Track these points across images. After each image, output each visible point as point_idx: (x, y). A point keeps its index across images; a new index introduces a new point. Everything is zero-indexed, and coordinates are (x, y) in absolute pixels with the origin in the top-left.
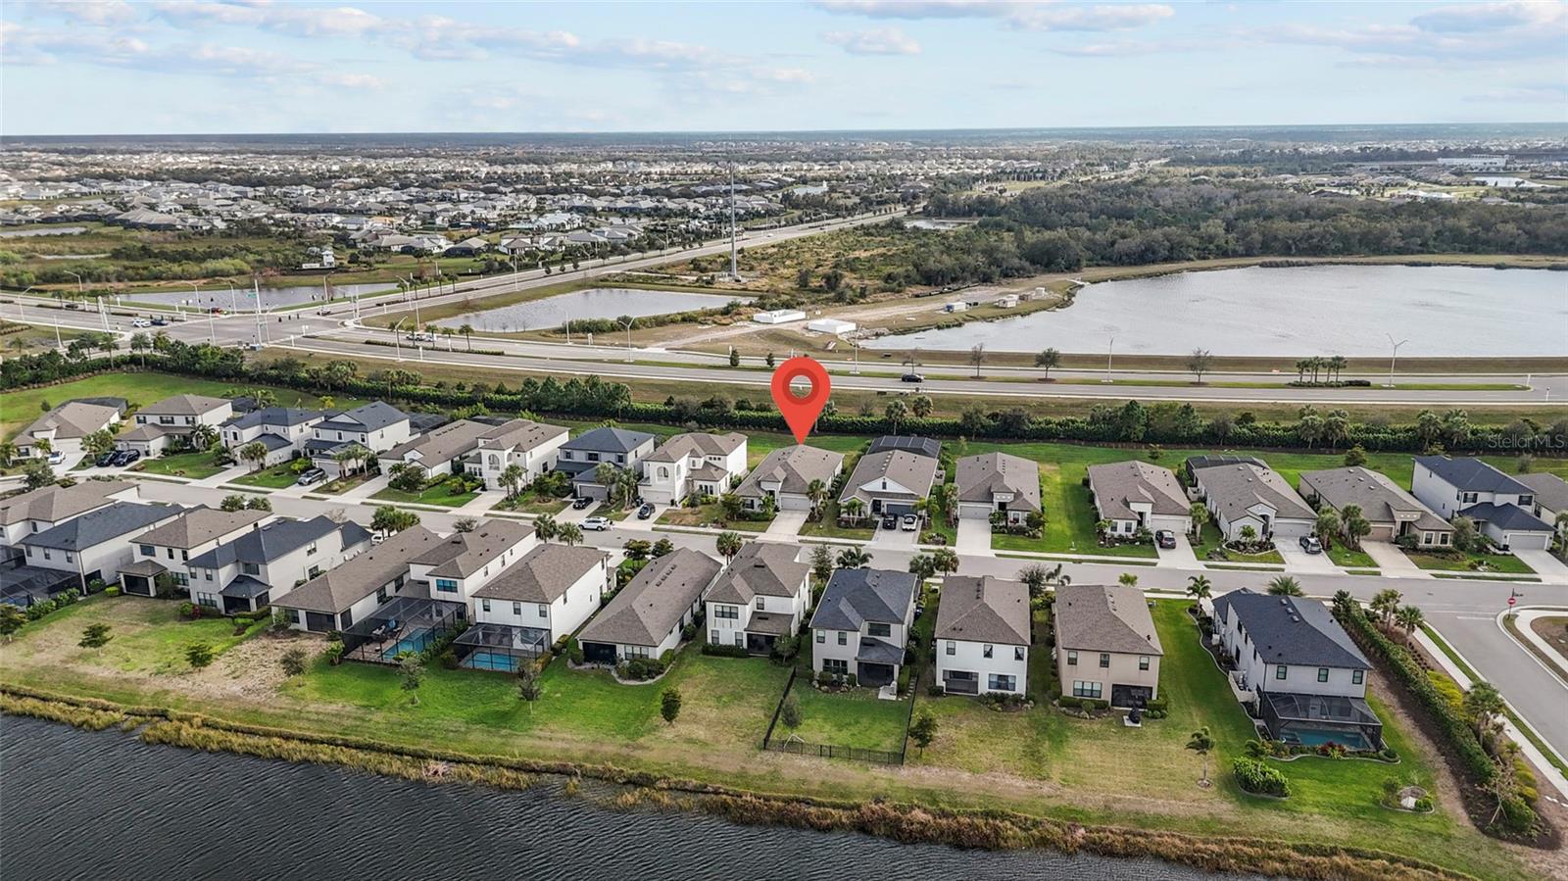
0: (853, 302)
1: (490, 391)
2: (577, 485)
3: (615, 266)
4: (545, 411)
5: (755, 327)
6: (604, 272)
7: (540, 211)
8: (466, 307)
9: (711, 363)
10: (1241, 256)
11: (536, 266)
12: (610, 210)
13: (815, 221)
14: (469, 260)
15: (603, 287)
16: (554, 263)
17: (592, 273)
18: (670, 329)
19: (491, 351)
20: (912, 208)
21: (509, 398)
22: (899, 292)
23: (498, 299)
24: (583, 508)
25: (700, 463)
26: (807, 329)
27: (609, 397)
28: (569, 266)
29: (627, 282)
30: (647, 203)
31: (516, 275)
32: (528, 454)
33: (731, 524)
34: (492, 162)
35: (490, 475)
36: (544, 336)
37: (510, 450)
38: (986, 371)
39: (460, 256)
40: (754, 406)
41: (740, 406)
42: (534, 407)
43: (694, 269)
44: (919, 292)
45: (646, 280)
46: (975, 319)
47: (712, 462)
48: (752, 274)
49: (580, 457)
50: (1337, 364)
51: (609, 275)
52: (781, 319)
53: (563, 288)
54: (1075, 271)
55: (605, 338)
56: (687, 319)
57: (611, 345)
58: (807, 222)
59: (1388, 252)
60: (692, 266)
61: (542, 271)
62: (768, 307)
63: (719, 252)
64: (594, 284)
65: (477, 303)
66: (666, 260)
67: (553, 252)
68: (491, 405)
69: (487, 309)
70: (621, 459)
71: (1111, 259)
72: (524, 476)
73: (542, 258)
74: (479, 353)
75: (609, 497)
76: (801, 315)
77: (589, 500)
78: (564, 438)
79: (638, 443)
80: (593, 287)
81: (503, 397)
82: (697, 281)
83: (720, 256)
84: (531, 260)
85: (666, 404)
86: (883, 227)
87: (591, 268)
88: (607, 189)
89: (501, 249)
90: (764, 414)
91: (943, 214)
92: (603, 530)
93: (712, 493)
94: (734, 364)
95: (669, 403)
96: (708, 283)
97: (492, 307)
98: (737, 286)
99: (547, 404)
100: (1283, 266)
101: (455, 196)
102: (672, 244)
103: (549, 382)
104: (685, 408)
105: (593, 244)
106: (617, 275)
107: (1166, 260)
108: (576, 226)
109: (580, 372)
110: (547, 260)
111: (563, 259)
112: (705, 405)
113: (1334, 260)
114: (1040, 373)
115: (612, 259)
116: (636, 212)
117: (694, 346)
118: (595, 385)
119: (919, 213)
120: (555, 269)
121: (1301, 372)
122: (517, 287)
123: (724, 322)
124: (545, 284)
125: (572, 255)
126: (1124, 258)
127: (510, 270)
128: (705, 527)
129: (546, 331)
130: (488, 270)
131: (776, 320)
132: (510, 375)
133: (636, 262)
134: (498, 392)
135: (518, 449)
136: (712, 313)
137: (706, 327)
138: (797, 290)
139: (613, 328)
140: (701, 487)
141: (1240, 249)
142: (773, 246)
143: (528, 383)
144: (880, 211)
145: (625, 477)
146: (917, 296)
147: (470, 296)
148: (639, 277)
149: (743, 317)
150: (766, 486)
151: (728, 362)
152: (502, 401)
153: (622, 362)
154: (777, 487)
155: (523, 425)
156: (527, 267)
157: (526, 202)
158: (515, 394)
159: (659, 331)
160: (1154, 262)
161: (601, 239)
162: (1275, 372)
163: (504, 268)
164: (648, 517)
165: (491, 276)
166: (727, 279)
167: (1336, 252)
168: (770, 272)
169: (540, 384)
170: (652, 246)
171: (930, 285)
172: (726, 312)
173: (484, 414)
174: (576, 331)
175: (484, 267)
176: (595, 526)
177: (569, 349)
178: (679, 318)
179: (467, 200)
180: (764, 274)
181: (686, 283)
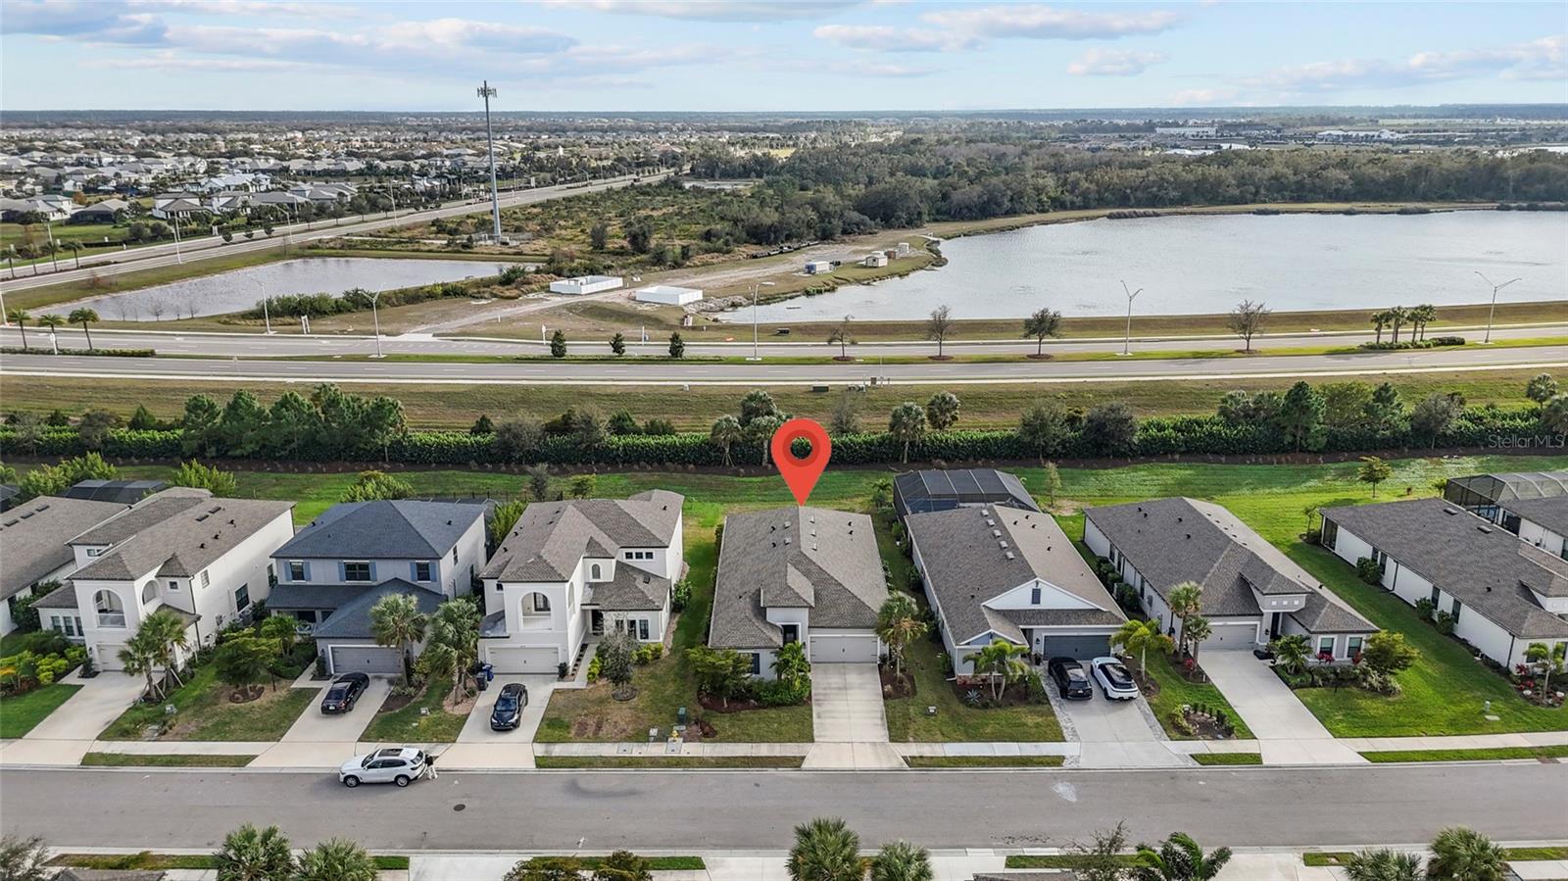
0: (676, 265)
1: (119, 424)
2: (327, 647)
3: (324, 231)
4: (235, 458)
5: (556, 301)
6: (312, 238)
7: (212, 172)
8: (94, 287)
9: (518, 354)
10: (1080, 208)
11: (210, 233)
12: (308, 173)
13: (570, 182)
14: (106, 228)
15: (312, 256)
16: (235, 228)
17: (293, 240)
18: (427, 308)
19: (130, 350)
20: (681, 170)
21: (157, 436)
22: (728, 252)
23: (148, 275)
24: (348, 708)
25: (608, 571)
26: (634, 299)
27: (363, 424)
28: (259, 232)
29: (347, 249)
30: (354, 165)
31: (178, 245)
32: (197, 581)
33: (721, 722)
34: (147, 132)
35: (103, 639)
36: (226, 323)
37: (151, 576)
38: (952, 348)
39: (94, 222)
40: (640, 424)
41: (619, 426)
42: (212, 451)
43: (439, 232)
44: (754, 252)
45: (374, 246)
46: (847, 282)
47: (634, 562)
48: (521, 236)
49: (325, 573)
50: (1422, 315)
51: (320, 241)
52: (590, 288)
53: (253, 258)
54: (918, 227)
55: (328, 323)
56: (452, 292)
57: (342, 332)
58: (561, 183)
59: (1222, 203)
60: (434, 229)
61: (220, 239)
62: (566, 272)
63: (468, 213)
64: (300, 252)
65: (114, 280)
66: (397, 223)
67: (234, 215)
68: (116, 452)
69: (130, 289)
70: (424, 572)
71: (949, 214)
72: (190, 632)
73: (218, 223)
74: (109, 354)
75: (409, 671)
76: (618, 282)
77: (358, 683)
78: (281, 529)
79: (454, 528)
80: (297, 256)
81: (145, 435)
82: (448, 245)
83: (468, 217)
84: (200, 224)
85: (475, 431)
86: (657, 187)
87: (293, 233)
88: (300, 152)
89: (155, 213)
90: (662, 440)
91: (717, 176)
92: (409, 781)
93: (645, 634)
94: (558, 352)
95: (482, 427)
96: (464, 246)
97: (138, 287)
98: (505, 249)
99: (238, 445)
100: (1132, 217)
101: (95, 162)
102: (399, 206)
103: (238, 405)
104: (516, 436)
105: (291, 205)
106: (332, 240)
107: (1008, 213)
108: (263, 188)
109: (298, 379)
110: (224, 225)
111: (249, 223)
112: (552, 429)
113: (1180, 210)
114: (1031, 347)
115: (320, 223)
116: (344, 174)
117: (479, 329)
118: (333, 402)
119: (687, 175)
120: (237, 236)
121: (1378, 329)
122: (180, 259)
123: (508, 294)
124: (224, 254)
125: (262, 218)
126: (965, 211)
127: (170, 237)
128: (663, 738)
129: (228, 316)
130: (136, 238)
131: (585, 290)
132: (165, 390)
133: (354, 226)
134: (135, 425)
135: (173, 570)
136: (486, 283)
137: (483, 302)
138: (591, 253)
139: (338, 309)
140: (619, 624)
141: (1078, 200)
142: (534, 206)
143: (195, 406)
144: (643, 172)
145: (450, 630)
146: (755, 257)
147: (101, 272)
148: (365, 242)
149: (533, 286)
150: (777, 617)
151: (548, 351)
152: (144, 442)
153: (365, 359)
154: (801, 618)
155: (182, 505)
156: (195, 234)
157: (192, 165)
158: (170, 428)
159: (413, 311)
160: (995, 215)
161: (301, 199)
162: (1315, 331)
163: (159, 235)
164: (515, 725)
165: (140, 245)
166: (489, 242)
167: (1173, 203)
168: (544, 233)
169: (221, 406)
170: (374, 207)
171: (761, 244)
172: (507, 280)
173: (102, 476)
174: (281, 314)
175: (128, 234)
176: (389, 774)
177: (272, 342)
178: (439, 290)
179: (111, 164)
180: (538, 235)
181: (432, 247)
